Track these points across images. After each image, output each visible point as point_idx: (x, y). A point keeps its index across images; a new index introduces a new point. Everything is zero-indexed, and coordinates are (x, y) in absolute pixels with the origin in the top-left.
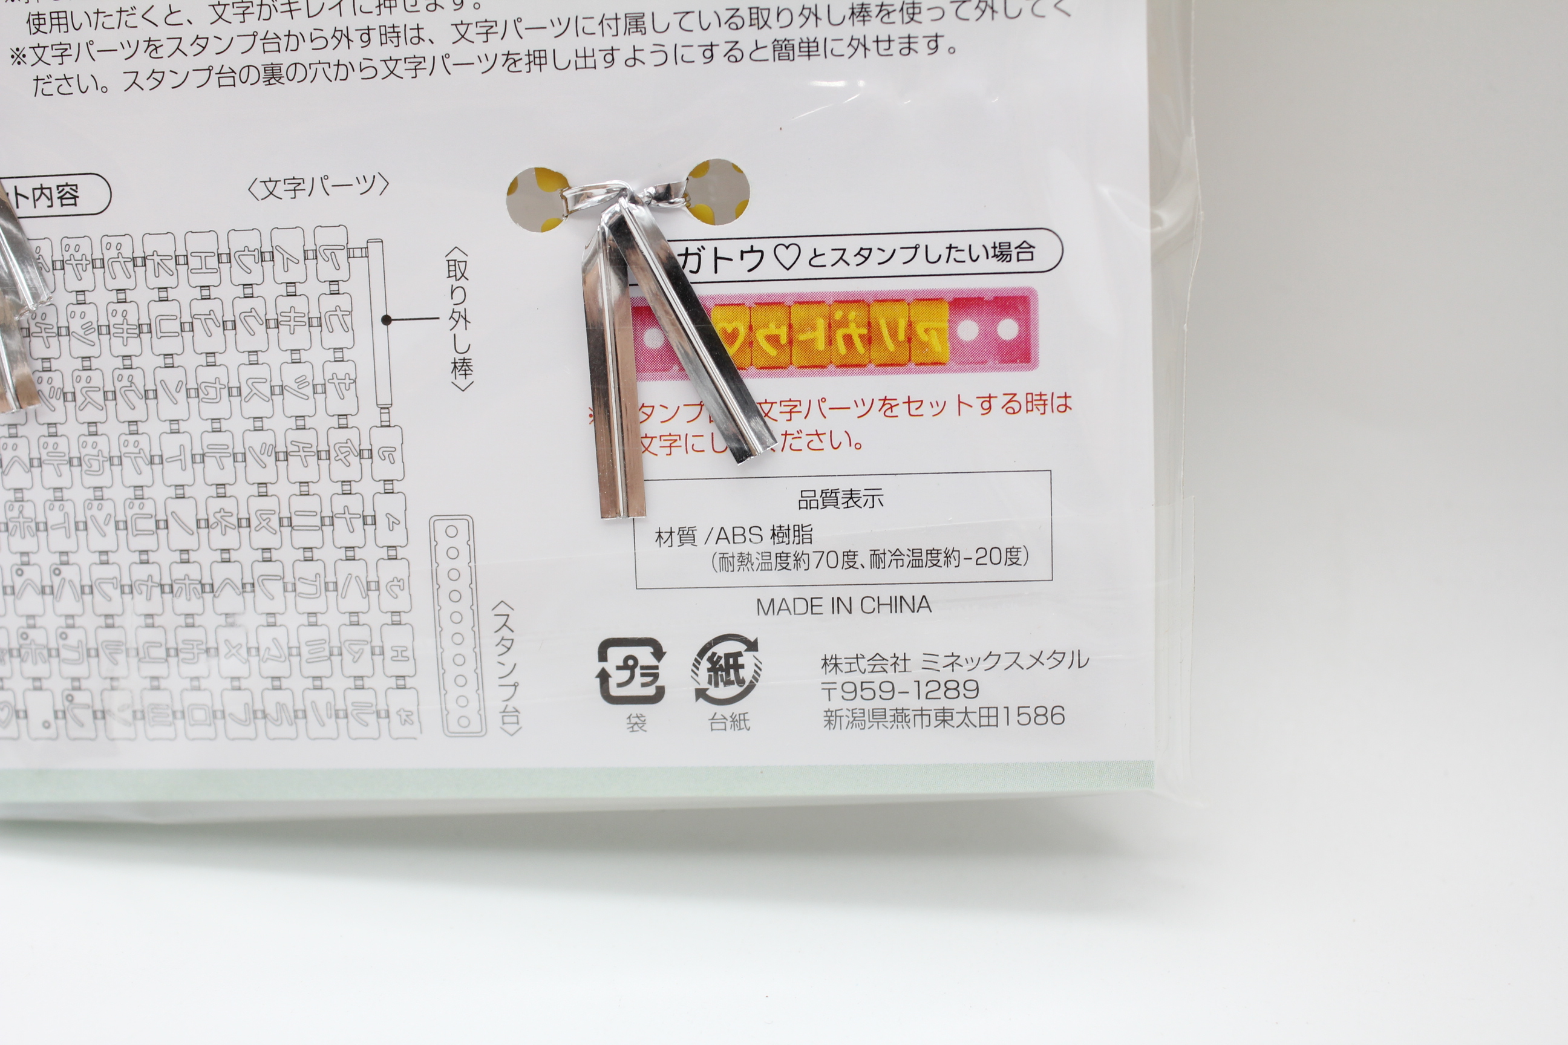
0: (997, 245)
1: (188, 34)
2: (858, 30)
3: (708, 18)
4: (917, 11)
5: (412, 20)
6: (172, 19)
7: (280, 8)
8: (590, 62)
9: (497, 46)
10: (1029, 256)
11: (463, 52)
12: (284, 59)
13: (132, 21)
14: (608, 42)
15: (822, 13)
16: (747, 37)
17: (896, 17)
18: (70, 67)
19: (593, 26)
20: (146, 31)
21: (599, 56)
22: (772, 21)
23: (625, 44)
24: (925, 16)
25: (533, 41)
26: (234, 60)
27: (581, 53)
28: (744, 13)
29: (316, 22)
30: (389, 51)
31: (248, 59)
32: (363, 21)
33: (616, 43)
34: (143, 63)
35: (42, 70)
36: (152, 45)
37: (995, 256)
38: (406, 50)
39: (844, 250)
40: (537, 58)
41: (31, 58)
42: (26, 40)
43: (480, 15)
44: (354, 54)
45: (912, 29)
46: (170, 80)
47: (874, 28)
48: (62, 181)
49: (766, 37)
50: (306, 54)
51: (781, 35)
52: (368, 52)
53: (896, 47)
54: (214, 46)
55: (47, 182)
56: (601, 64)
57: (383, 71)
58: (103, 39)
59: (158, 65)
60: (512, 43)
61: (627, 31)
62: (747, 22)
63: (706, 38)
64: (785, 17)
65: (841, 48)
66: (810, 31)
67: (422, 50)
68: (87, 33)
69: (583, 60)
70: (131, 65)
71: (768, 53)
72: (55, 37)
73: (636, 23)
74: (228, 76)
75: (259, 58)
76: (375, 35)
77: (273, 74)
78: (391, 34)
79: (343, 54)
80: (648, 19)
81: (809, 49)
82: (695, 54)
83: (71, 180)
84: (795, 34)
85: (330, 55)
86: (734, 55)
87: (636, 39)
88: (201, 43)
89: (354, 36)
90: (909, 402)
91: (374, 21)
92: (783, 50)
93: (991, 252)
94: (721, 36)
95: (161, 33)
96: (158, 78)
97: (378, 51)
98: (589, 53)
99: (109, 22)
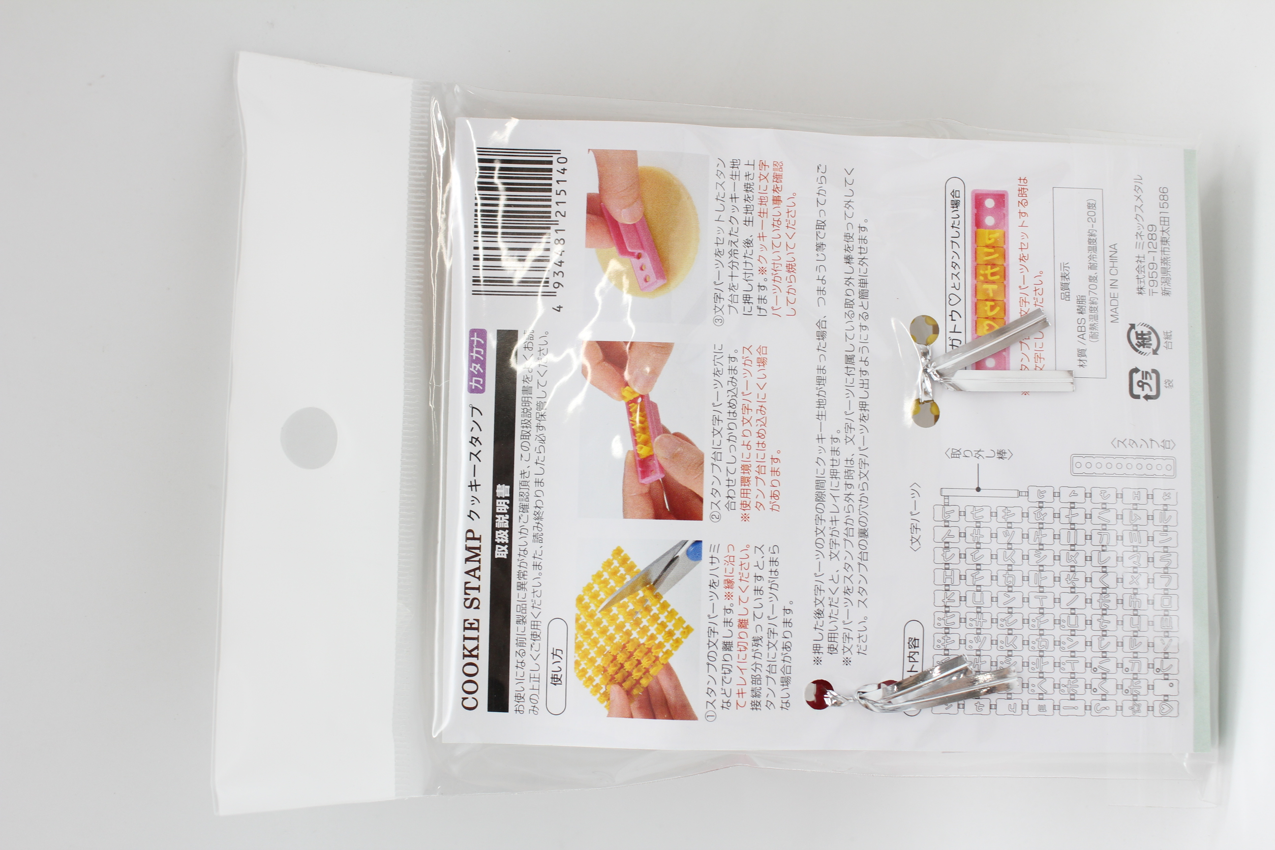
0: (952, 206)
1: (843, 573)
2: (856, 261)
3: (848, 326)
4: (848, 235)
5: (843, 463)
6: (836, 580)
7: (834, 526)
8: (866, 382)
9: (856, 424)
10: (957, 192)
11: (858, 440)
12: (857, 527)
13: (835, 600)
14: (857, 373)
15: (848, 276)
16: (858, 310)
17: (850, 244)
18: (854, 635)
19: (850, 379)
20: (840, 594)
21: (863, 377)
22: (851, 298)
23: (859, 365)
24: (851, 231)
25: (855, 407)
26: (855, 552)
27: (862, 386)
28: (847, 310)
29: (841, 509)
30: (856, 475)
31: (856, 544)
32: (842, 486)
33: (858, 369)
34: (855, 597)
35: (854, 650)
36: (847, 591)
37: (957, 207)
38: (856, 468)
39: (953, 274)
40: (863, 406)
41: (848, 655)
42: (839, 656)
43: (843, 430)
44: (856, 492)
45: (856, 237)
46: (863, 584)
47: (855, 254)
48: (907, 645)
49: (858, 301)
50: (855, 516)
51: (857, 295)
52: (856, 486)
53: (863, 246)
54: (849, 561)
55: (907, 654)
56: (866, 377)
57: (864, 480)
58: (842, 616)
59: (856, 590)
60: (856, 417)
61: (853, 363)
62: (851, 309)
63: (857, 328)
64: (849, 292)
65: (863, 269)
66: (856, 282)
67: (856, 459)
68: (839, 624)
69: (864, 384)
70: (855, 603)
71: (865, 301)
72: (839, 640)
73: (849, 359)
74: (863, 556)
75: (856, 539)
76: (849, 482)
77: (863, 533)
78: (848, 473)
79: (856, 498)
80: (849, 354)
81: (863, 283)
82: (864, 333)
83: (907, 641)
84: (857, 289)
85: (856, 504)
86: (865, 316)
87: (856, 360)
88: (847, 567)
89: (848, 491)
90: (1022, 249)
91: (842, 481)
92: (863, 295)
93: (955, 209)
94: (857, 322)
95: (842, 586)
96: (861, 591)
97: (856, 481)
98: (862, 382)
99: (835, 612)
